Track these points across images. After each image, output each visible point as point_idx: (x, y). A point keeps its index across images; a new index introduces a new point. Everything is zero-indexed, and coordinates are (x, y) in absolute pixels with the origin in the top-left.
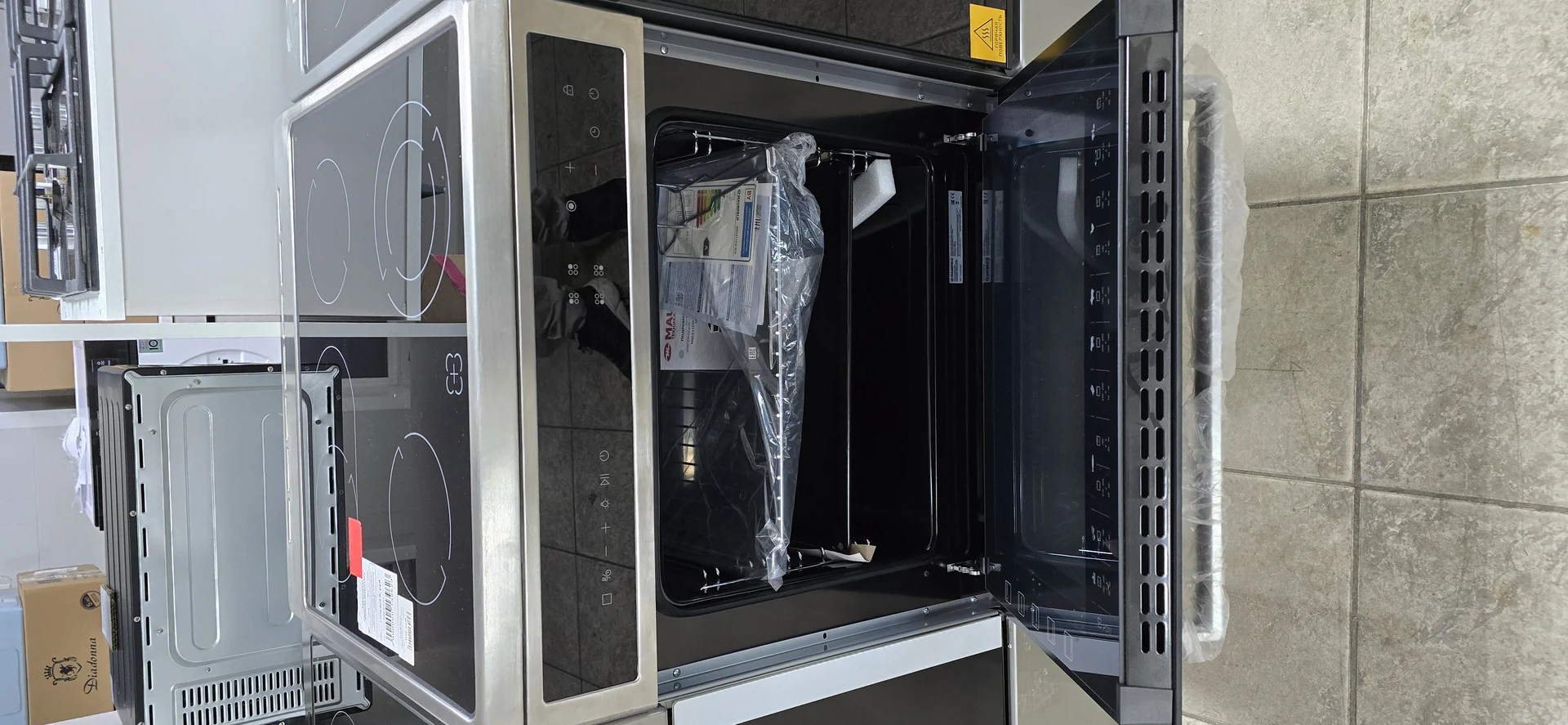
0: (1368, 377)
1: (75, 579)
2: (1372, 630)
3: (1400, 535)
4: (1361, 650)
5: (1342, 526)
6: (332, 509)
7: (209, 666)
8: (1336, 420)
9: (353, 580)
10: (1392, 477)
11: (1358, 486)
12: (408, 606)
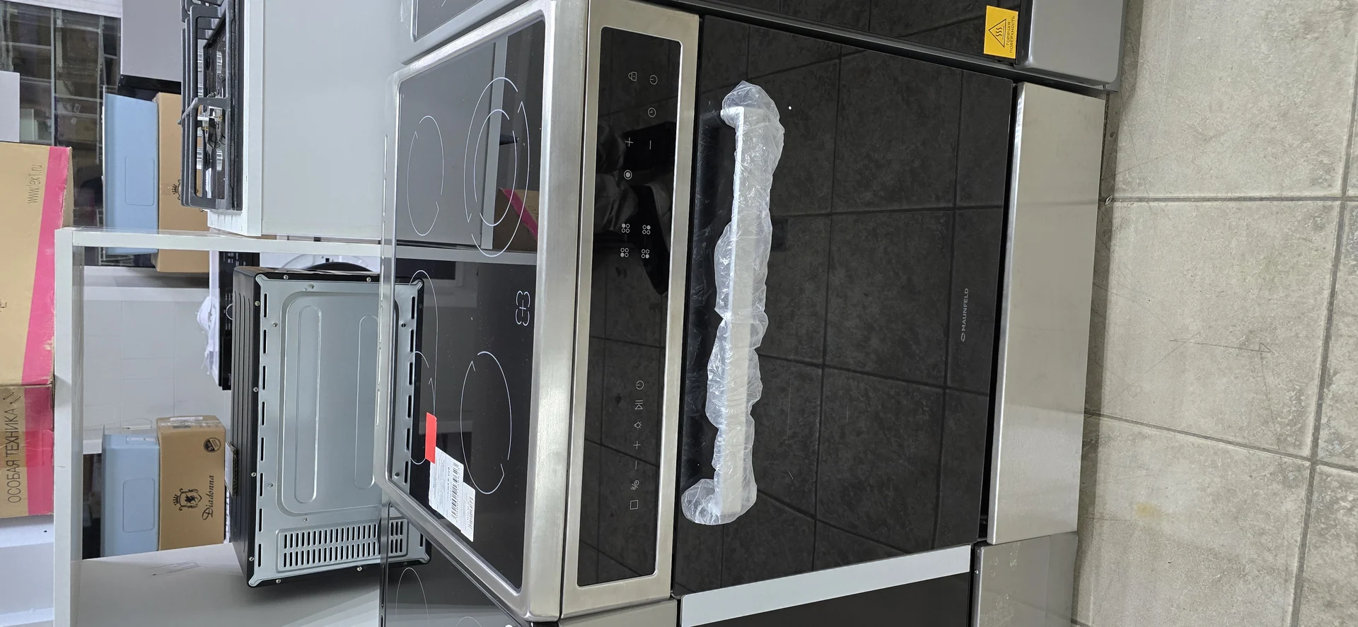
0: (1333, 362)
1: (201, 426)
2: (1316, 592)
3: (1351, 510)
4: (1304, 609)
5: (1295, 496)
6: (410, 397)
7: (306, 517)
8: (1299, 401)
9: (427, 464)
10: (1348, 457)
11: (1314, 460)
12: (471, 492)
